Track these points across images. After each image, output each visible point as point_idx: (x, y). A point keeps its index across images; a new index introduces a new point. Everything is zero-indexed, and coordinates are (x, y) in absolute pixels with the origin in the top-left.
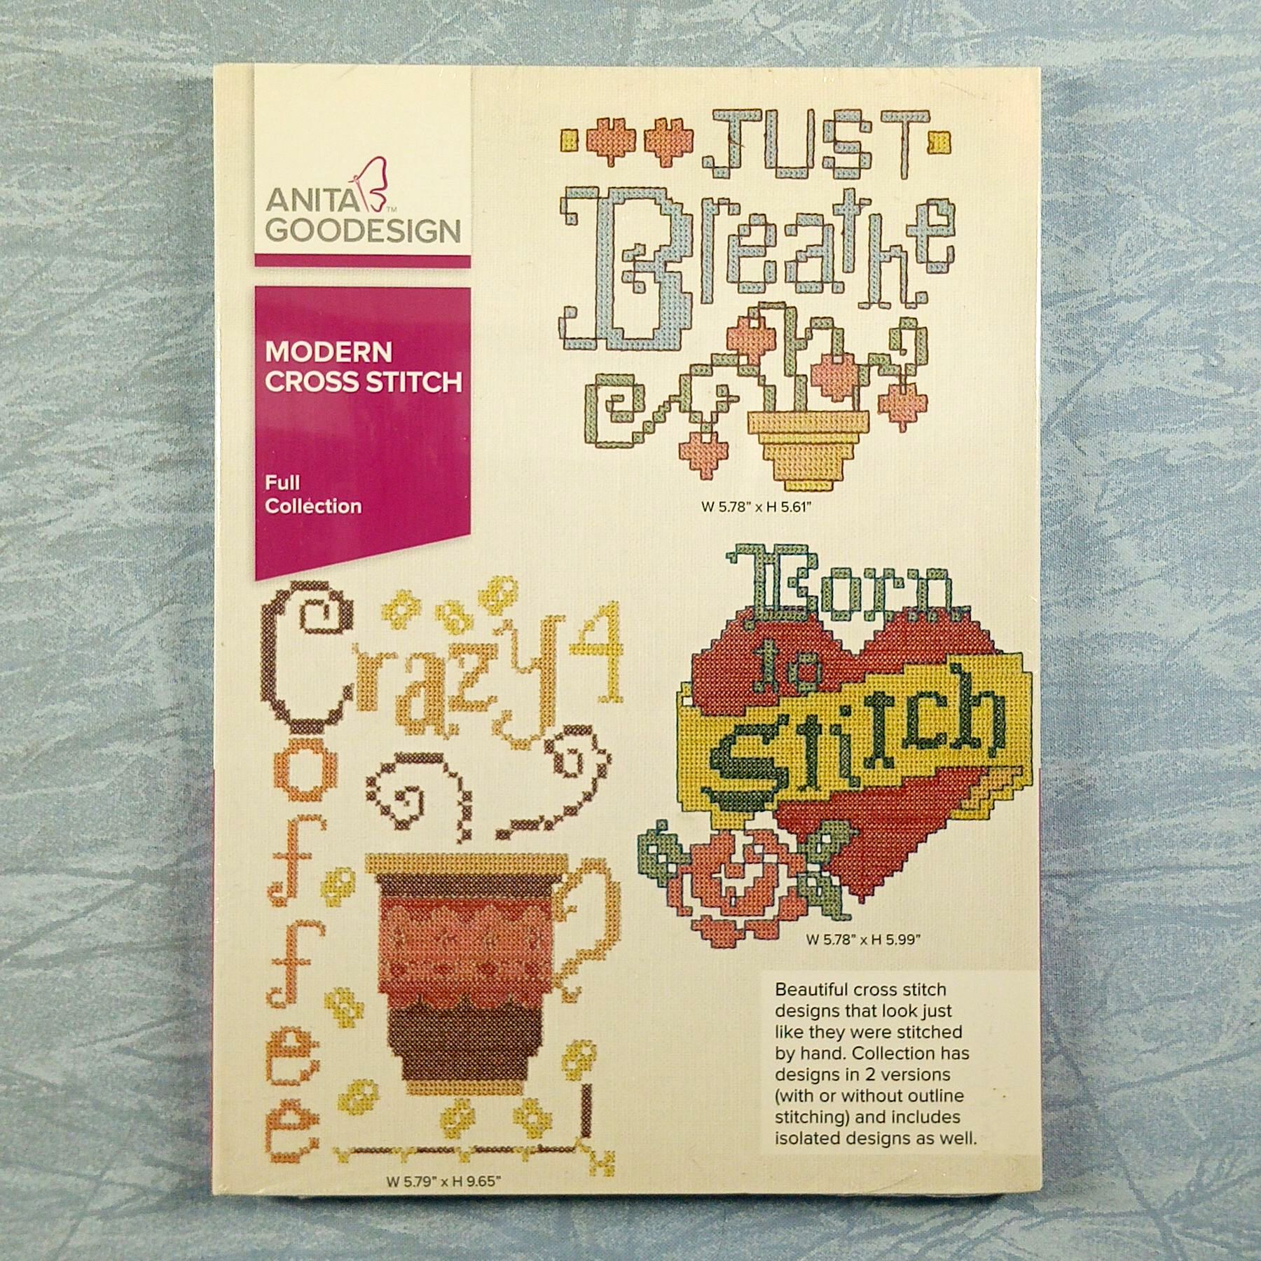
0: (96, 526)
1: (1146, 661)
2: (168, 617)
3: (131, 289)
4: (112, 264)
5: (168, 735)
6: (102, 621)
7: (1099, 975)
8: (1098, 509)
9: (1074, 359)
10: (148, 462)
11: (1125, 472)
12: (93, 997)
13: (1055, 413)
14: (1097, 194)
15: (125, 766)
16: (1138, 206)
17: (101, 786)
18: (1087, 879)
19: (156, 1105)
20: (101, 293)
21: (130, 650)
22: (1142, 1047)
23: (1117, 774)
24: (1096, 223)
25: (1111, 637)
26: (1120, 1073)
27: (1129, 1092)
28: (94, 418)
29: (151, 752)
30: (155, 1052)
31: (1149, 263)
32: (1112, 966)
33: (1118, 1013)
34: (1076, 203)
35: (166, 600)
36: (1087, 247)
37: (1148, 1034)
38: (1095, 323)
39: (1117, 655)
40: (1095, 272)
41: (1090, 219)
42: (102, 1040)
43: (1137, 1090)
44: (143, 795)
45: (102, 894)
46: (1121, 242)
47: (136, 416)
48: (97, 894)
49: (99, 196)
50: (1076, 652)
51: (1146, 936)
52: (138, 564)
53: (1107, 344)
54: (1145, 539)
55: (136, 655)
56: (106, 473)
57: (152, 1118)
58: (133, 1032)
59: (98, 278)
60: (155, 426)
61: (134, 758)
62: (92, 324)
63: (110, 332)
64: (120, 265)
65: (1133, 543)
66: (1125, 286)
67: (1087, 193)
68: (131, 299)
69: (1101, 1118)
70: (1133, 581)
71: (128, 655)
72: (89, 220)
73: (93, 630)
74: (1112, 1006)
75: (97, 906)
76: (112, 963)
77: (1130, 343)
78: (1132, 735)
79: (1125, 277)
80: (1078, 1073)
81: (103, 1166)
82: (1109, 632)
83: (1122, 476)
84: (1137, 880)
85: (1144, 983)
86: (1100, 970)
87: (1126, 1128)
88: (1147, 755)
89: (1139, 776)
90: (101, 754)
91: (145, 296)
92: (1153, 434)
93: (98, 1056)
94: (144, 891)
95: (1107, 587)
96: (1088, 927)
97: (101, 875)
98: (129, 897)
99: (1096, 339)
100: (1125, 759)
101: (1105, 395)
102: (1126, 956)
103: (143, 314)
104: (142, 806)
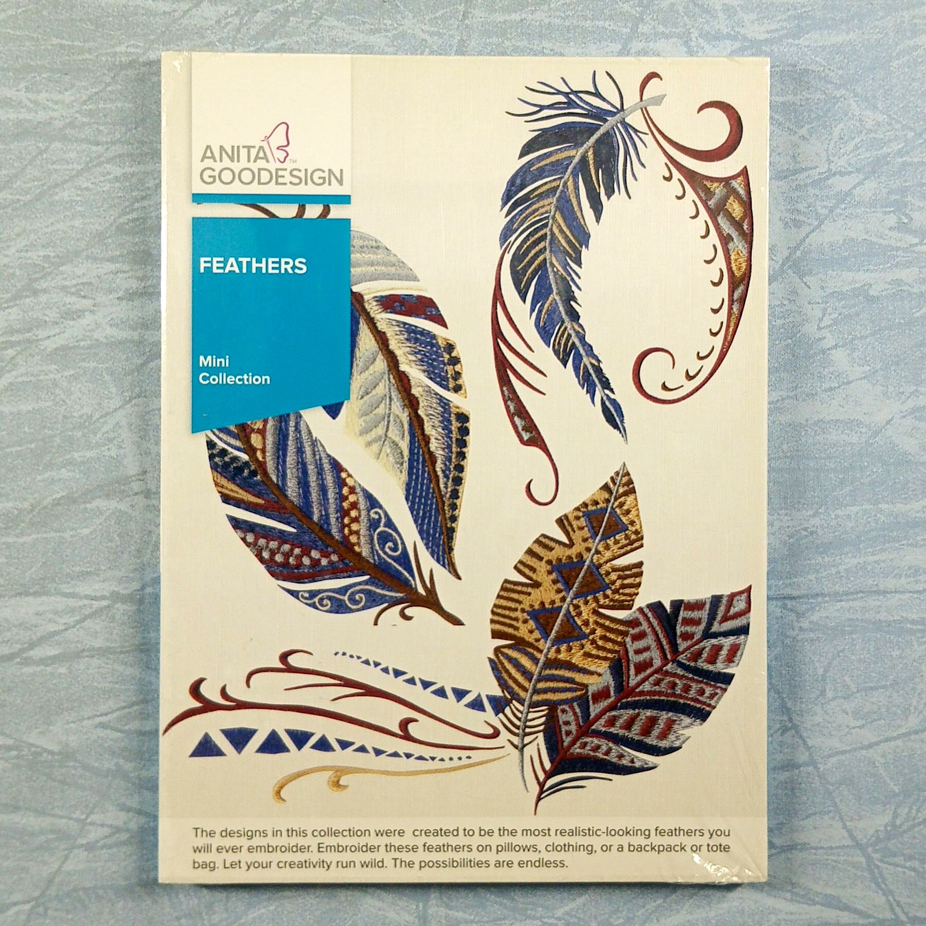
0: (82, 340)
1: (855, 439)
2: (136, 408)
3: (108, 166)
4: (94, 148)
5: (136, 494)
6: (87, 410)
7: (820, 671)
8: (819, 329)
9: (802, 218)
10: (121, 294)
11: (840, 300)
12: (81, 687)
13: (788, 258)
14: (818, 97)
15: (104, 517)
16: (849, 105)
17: (86, 531)
18: (811, 600)
19: (128, 766)
20: (87, 169)
21: (107, 432)
22: (852, 724)
23: (833, 523)
24: (818, 118)
25: (829, 422)
26: (836, 744)
27: (843, 757)
28: (81, 261)
29: (123, 507)
30: (127, 728)
31: (857, 147)
32: (830, 664)
33: (834, 699)
34: (803, 103)
35: (134, 395)
36: (811, 136)
37: (856, 714)
38: (817, 192)
39: (834, 436)
40: (817, 154)
41: (813, 116)
42: (89, 718)
43: (848, 755)
44: (117, 538)
45: (88, 611)
46: (837, 131)
47: (112, 260)
48: (83, 611)
49: (85, 98)
50: (803, 434)
51: (855, 642)
52: (114, 368)
53: (825, 207)
54: (854, 350)
55: (112, 435)
56: (91, 302)
57: (125, 776)
58: (109, 713)
59: (84, 158)
60: (126, 267)
61: (111, 511)
62: (79, 192)
63: (92, 198)
64: (100, 149)
65: (845, 353)
66: (839, 164)
67: (810, 96)
68: (109, 173)
69: (821, 777)
70: (845, 381)
71: (106, 435)
72: (77, 115)
73: (81, 417)
74: (830, 694)
75: (83, 620)
76: (96, 661)
77: (843, 206)
78: (844, 495)
79: (839, 158)
80: (805, 743)
81: (88, 812)
82: (828, 418)
83: (837, 304)
84: (848, 600)
85: (853, 676)
86: (821, 667)
87: (840, 784)
88: (855, 509)
89: (850, 525)
90: (86, 508)
91: (118, 172)
92: (860, 273)
93: (85, 730)
94: (118, 609)
95: (826, 386)
96: (812, 635)
97: (87, 597)
98: (107, 614)
99: (818, 203)
100: (839, 512)
101: (825, 244)
102: (839, 656)
103: (117, 185)
104: (117, 547)
